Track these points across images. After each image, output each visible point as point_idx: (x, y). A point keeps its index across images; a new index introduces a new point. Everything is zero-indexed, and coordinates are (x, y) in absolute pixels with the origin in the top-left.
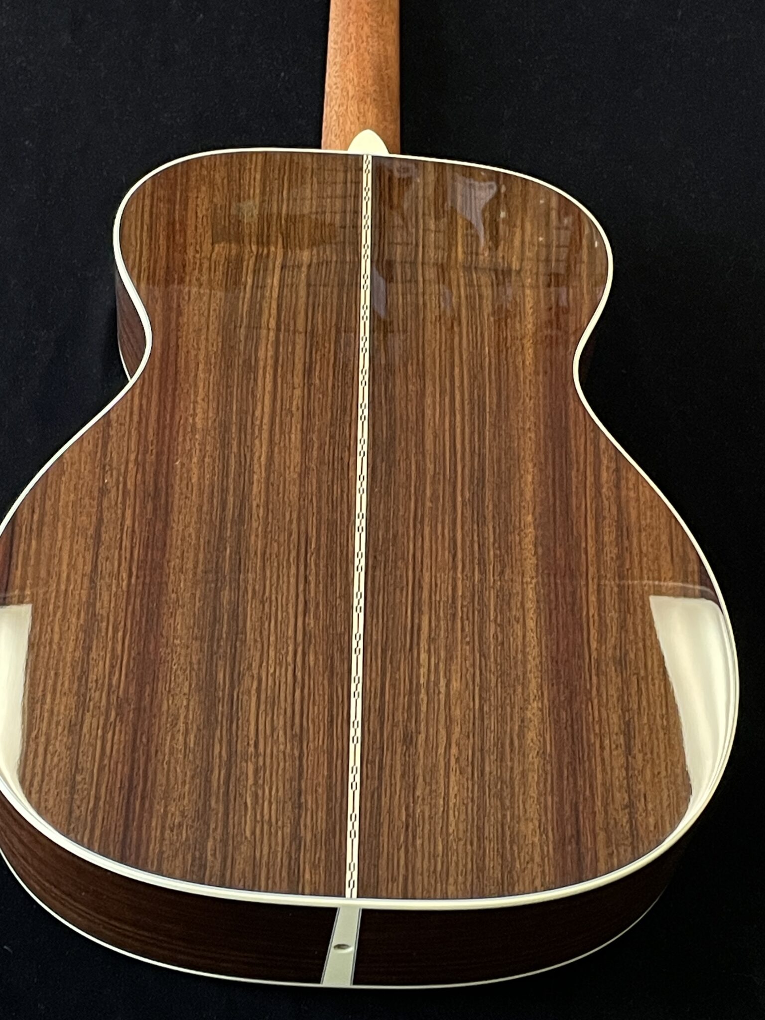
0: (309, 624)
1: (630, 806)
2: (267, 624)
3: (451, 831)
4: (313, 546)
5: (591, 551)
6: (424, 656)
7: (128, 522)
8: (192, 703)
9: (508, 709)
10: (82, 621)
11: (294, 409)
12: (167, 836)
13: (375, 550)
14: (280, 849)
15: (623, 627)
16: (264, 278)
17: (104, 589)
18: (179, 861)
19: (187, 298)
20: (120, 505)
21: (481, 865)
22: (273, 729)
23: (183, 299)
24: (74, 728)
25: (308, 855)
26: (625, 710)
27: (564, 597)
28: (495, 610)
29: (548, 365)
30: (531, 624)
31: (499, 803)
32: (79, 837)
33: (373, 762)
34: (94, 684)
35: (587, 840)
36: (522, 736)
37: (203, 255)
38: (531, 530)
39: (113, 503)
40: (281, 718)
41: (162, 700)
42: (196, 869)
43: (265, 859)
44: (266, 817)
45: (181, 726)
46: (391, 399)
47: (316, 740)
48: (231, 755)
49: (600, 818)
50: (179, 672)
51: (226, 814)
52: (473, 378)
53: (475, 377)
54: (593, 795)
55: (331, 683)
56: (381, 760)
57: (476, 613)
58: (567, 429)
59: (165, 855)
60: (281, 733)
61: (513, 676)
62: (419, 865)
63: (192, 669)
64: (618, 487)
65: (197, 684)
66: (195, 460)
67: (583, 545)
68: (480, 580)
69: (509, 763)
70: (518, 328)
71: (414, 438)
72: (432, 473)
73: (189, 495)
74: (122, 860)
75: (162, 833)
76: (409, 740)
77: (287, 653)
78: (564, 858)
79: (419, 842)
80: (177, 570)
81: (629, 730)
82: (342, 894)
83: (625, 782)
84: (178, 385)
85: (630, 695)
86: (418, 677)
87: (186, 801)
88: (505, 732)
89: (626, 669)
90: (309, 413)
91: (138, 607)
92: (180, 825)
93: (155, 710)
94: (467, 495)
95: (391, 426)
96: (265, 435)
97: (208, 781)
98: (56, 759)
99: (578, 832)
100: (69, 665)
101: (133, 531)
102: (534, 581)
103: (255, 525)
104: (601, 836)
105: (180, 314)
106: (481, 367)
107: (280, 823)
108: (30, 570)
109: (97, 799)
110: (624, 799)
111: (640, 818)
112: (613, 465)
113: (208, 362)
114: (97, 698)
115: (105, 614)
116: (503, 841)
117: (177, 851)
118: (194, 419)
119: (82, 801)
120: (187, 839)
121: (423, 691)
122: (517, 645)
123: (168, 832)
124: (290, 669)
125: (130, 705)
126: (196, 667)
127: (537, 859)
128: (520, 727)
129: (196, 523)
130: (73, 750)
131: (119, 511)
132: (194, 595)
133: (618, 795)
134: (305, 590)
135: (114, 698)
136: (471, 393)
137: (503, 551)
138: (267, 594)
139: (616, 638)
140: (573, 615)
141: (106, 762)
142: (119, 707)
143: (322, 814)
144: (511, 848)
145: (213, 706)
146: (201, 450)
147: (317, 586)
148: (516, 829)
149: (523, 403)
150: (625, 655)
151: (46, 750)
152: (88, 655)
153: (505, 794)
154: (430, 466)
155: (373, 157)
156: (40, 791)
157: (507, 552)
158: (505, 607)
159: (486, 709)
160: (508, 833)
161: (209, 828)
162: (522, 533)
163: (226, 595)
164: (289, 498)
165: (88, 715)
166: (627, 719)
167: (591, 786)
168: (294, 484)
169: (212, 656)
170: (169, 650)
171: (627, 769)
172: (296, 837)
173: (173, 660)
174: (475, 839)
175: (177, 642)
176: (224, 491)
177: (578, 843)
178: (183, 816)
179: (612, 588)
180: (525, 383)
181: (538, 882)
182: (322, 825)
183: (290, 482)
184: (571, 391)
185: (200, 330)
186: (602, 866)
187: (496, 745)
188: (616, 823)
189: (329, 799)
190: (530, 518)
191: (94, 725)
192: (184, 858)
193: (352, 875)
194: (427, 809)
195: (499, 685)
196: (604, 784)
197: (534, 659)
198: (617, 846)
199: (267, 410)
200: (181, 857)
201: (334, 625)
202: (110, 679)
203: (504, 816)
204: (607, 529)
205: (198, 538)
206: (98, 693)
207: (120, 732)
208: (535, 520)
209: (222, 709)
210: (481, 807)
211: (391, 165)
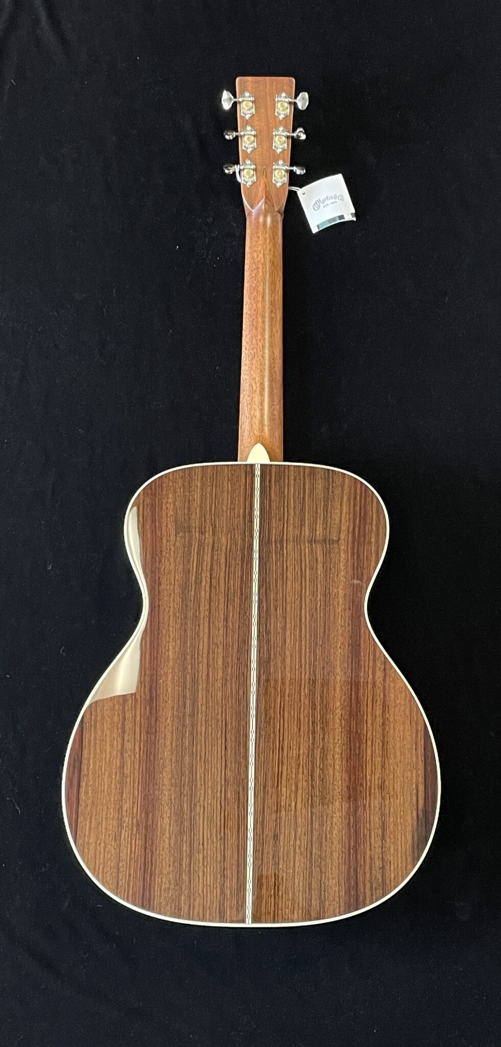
0: (227, 774)
1: (383, 868)
2: (207, 775)
3: (296, 886)
4: (229, 728)
5: (369, 722)
6: (284, 789)
7: (138, 718)
8: (172, 822)
9: (325, 817)
10: (118, 778)
11: (219, 643)
12: (162, 894)
13: (260, 728)
14: (215, 899)
15: (383, 766)
16: (203, 556)
17: (128, 757)
18: (168, 908)
19: (163, 573)
20: (133, 708)
21: (310, 903)
22: (211, 835)
23: (161, 574)
24: (118, 838)
25: (228, 902)
26: (383, 815)
27: (355, 750)
28: (320, 760)
29: (351, 604)
30: (337, 767)
31: (319, 870)
32: (122, 897)
33: (259, 850)
34: (125, 813)
35: (361, 886)
36: (331, 832)
37: (171, 543)
38: (338, 711)
39: (130, 707)
40: (215, 829)
41: (158, 821)
42: (176, 911)
43: (208, 905)
44: (209, 883)
45: (167, 835)
46: (268, 633)
47: (232, 840)
48: (191, 850)
49: (368, 875)
50: (165, 805)
51: (190, 881)
52: (312, 616)
53: (313, 615)
54: (365, 864)
55: (238, 807)
56: (263, 850)
57: (310, 762)
58: (359, 645)
59: (162, 904)
60: (215, 837)
61: (328, 799)
62: (280, 905)
63: (171, 803)
64: (384, 680)
65: (174, 811)
66: (170, 679)
67: (365, 718)
68: (312, 743)
69: (325, 848)
70: (336, 580)
71: (280, 658)
72: (289, 679)
73: (167, 700)
74: (143, 907)
75: (160, 893)
76: (276, 837)
77: (217, 792)
78: (350, 899)
79: (280, 893)
80: (163, 745)
81: (384, 826)
82: (244, 921)
83: (381, 855)
84: (160, 631)
85: (385, 806)
86: (280, 802)
87: (170, 876)
88: (323, 831)
89: (384, 790)
90: (227, 644)
91: (144, 768)
92: (169, 889)
93: (154, 826)
94: (307, 691)
95: (269, 651)
96: (205, 660)
97: (181, 865)
98: (109, 856)
99: (357, 883)
100: (113, 803)
101: (141, 723)
102: (339, 742)
103: (200, 716)
104: (368, 885)
105: (160, 584)
106: (316, 609)
107: (215, 886)
108: (92, 749)
109: (130, 876)
110: (380, 865)
111: (387, 874)
112: (383, 667)
113: (174, 615)
114: (127, 822)
115: (129, 774)
116: (321, 891)
117: (168, 902)
118: (168, 652)
119: (122, 877)
120: (172, 895)
121: (283, 810)
122: (330, 781)
123: (163, 892)
124: (219, 800)
125: (142, 824)
126: (173, 802)
127: (337, 899)
128: (330, 827)
129: (171, 717)
130: (117, 850)
131: (133, 712)
132: (171, 760)
133: (377, 863)
134: (225, 754)
135: (135, 820)
136: (310, 625)
137: (324, 724)
138: (207, 758)
139: (380, 774)
140: (359, 761)
141: (133, 856)
142: (138, 825)
143: (235, 880)
144: (325, 894)
145: (182, 822)
146: (172, 672)
147: (231, 751)
148: (327, 884)
149: (337, 631)
150: (384, 782)
151: (104, 850)
152: (122, 797)
153: (322, 865)
154: (288, 675)
155: (261, 465)
156: (103, 872)
157: (326, 725)
158: (325, 758)
159: (314, 818)
160: (323, 886)
161: (182, 890)
162: (334, 713)
163: (187, 759)
164: (217, 699)
165: (123, 831)
166: (383, 819)
167: (364, 858)
168: (219, 691)
169: (181, 794)
170: (160, 792)
171: (382, 848)
172: (223, 893)
173: (162, 798)
174: (307, 891)
175: (164, 788)
176: (184, 697)
177: (357, 890)
178: (170, 884)
179: (379, 743)
180: (338, 617)
181: (337, 911)
182: (235, 886)
183: (217, 690)
184: (362, 619)
185: (170, 594)
186: (368, 902)
187: (318, 838)
188: (375, 877)
189: (238, 872)
190: (338, 704)
191: (126, 836)
192: (171, 906)
193: (249, 912)
194: (285, 874)
195: (321, 804)
196: (370, 857)
197: (338, 788)
198: (376, 890)
199: (206, 644)
200: (169, 905)
201: (239, 773)
202: (133, 810)
203: (321, 877)
204: (378, 708)
205: (172, 725)
206: (127, 818)
207: (139, 839)
208: (341, 705)
209: (186, 824)
210: (311, 873)
211: (270, 471)
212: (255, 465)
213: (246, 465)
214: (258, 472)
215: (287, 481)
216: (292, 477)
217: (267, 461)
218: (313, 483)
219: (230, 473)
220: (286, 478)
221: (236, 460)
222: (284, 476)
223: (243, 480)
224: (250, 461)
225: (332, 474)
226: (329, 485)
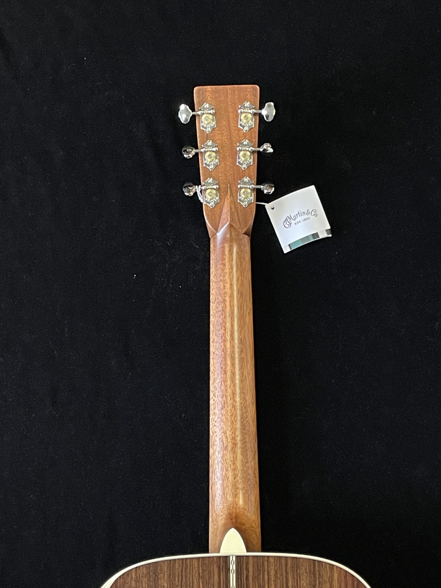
155: (236, 557)
211: (247, 564)
212: (229, 557)
213: (219, 557)
214: (233, 567)
215: (266, 577)
216: (272, 572)
217: (242, 551)
218: (297, 579)
219: (201, 568)
220: (266, 573)
221: (207, 552)
222: (264, 571)
223: (216, 577)
224: (223, 552)
225: (319, 566)
226: (315, 581)
